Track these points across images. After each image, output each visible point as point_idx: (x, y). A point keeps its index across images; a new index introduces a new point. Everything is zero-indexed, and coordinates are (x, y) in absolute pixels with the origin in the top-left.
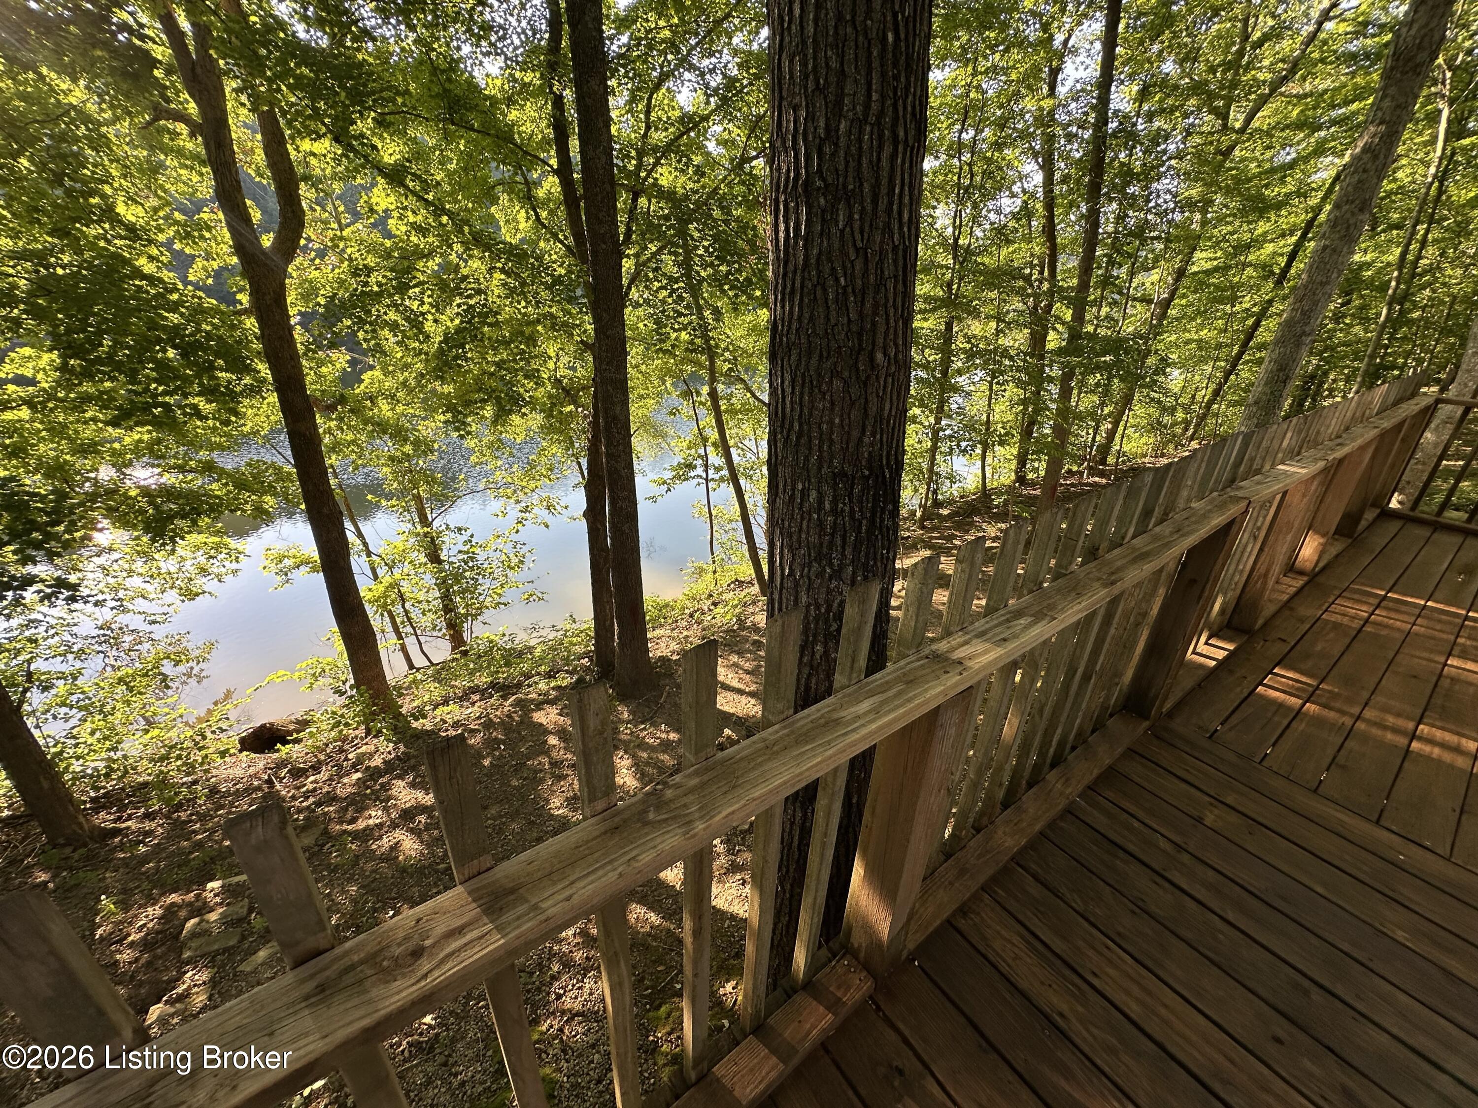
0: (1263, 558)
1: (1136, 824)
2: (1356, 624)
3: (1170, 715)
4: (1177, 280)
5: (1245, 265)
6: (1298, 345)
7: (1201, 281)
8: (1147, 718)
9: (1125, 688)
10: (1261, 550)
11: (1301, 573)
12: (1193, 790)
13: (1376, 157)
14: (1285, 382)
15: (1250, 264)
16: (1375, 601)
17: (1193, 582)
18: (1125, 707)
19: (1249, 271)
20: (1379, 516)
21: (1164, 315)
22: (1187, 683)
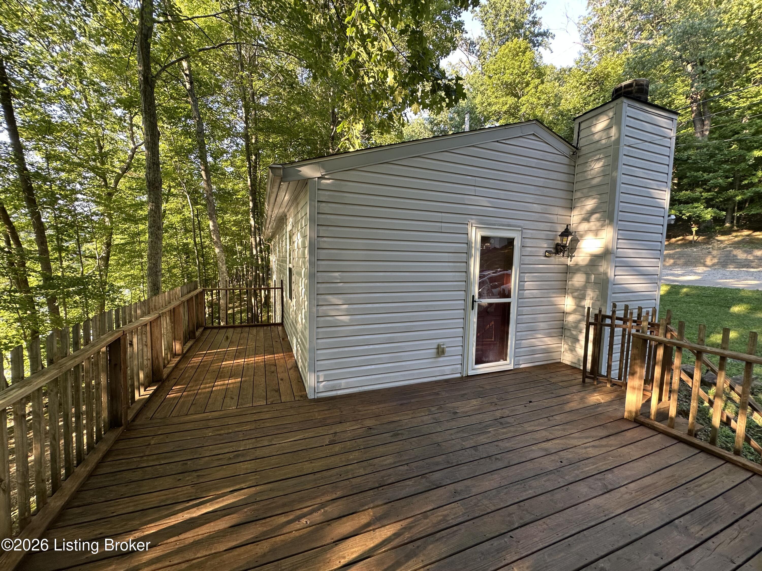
0: (154, 352)
1: (123, 461)
2: (198, 364)
3: (134, 420)
4: (107, 247)
5: (140, 242)
6: (157, 276)
7: (121, 248)
8: (121, 425)
9: (107, 419)
10: (152, 349)
11: (179, 355)
12: (146, 438)
13: (156, 213)
14: (158, 290)
15: (143, 242)
16: (203, 355)
17: (116, 365)
18: (111, 427)
19: (143, 245)
20: (204, 330)
21: (107, 265)
22: (137, 407)
